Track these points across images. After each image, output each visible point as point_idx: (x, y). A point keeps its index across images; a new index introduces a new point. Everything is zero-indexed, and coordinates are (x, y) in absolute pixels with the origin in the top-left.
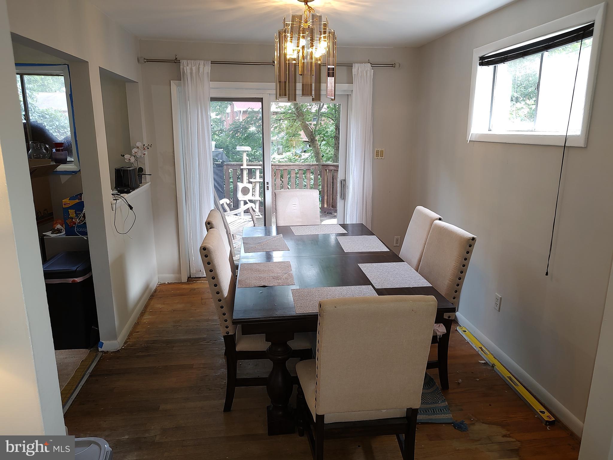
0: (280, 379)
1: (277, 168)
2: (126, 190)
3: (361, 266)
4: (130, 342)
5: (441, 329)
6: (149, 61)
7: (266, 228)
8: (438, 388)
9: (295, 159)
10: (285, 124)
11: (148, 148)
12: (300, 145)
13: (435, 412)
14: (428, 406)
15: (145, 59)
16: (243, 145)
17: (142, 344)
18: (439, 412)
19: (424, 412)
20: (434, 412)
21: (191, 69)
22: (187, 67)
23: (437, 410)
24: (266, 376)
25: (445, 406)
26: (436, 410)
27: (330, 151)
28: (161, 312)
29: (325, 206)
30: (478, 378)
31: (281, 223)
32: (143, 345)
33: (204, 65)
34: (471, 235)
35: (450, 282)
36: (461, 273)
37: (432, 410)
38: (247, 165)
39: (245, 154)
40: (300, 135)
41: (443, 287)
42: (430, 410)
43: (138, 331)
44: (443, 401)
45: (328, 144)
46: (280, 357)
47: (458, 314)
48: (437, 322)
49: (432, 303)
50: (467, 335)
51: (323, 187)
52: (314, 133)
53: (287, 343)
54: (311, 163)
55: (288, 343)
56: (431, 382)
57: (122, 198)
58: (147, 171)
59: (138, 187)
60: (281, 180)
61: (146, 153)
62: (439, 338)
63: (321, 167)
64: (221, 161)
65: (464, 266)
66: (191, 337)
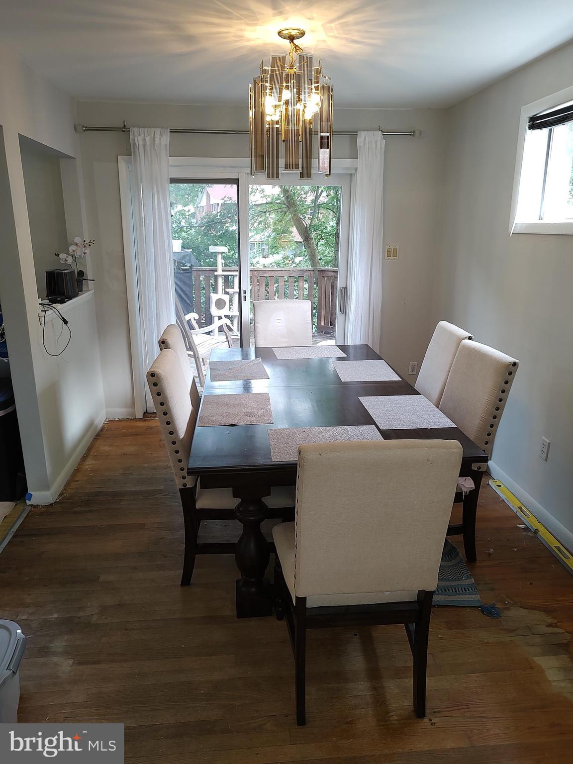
0: (252, 545)
1: (261, 274)
2: (59, 299)
3: (363, 399)
4: (67, 494)
5: (468, 484)
6: (89, 129)
7: (242, 350)
8: (461, 560)
9: (284, 264)
10: (272, 217)
11: (90, 245)
12: (291, 246)
13: (458, 592)
14: (448, 583)
15: (84, 127)
16: (218, 244)
17: (81, 497)
18: (462, 591)
19: (442, 591)
20: (456, 591)
21: (144, 140)
22: (139, 137)
23: (460, 589)
24: (236, 541)
25: (471, 584)
26: (458, 589)
27: (329, 253)
28: (107, 456)
29: (323, 323)
30: (516, 548)
31: (261, 344)
32: (83, 498)
33: (161, 135)
34: (512, 360)
35: (482, 422)
36: (496, 410)
37: (453, 589)
38: (223, 271)
39: (219, 258)
40: (291, 232)
41: (472, 428)
42: (450, 589)
43: (77, 480)
44: (468, 578)
45: (327, 244)
46: (251, 518)
47: (490, 463)
48: (462, 474)
49: (455, 450)
50: (501, 491)
51: (320, 300)
52: (308, 229)
53: (261, 500)
54: (305, 268)
55: (263, 499)
56: (453, 552)
57: (54, 309)
58: (89, 274)
59: (76, 296)
60: (266, 290)
61: (87, 251)
62: (465, 496)
63: (317, 273)
64: (189, 265)
65: (501, 400)
66: (143, 488)
